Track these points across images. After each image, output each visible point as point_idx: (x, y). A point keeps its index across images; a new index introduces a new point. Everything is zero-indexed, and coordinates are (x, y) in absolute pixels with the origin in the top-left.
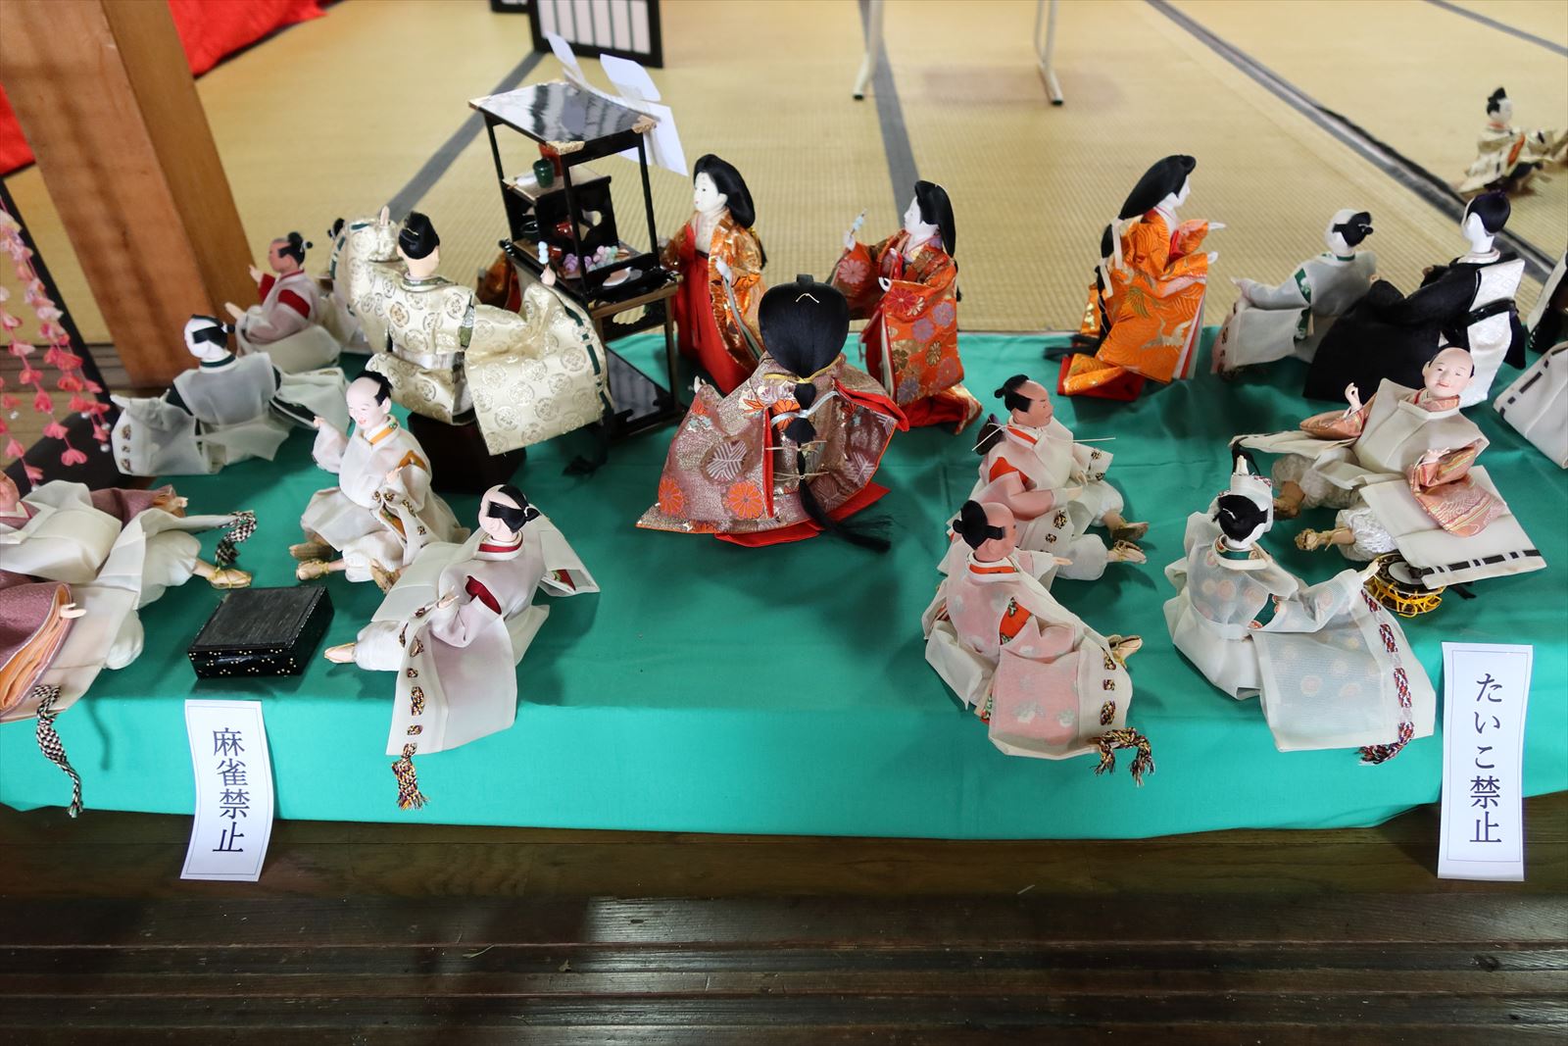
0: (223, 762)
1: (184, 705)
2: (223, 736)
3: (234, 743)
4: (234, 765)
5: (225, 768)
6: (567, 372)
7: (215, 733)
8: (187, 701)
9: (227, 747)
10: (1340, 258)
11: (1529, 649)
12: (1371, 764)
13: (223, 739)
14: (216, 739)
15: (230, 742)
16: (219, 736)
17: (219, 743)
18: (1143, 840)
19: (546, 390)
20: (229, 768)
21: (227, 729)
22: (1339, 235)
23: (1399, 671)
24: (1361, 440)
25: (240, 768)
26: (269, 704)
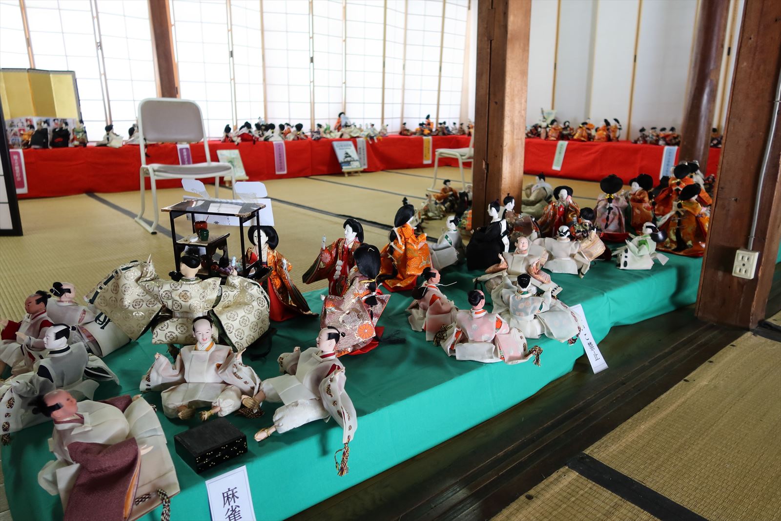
0: (229, 509)
1: (205, 485)
2: (227, 494)
3: (233, 496)
4: (234, 509)
5: (230, 513)
6: (260, 308)
7: (223, 494)
8: (206, 482)
9: (230, 500)
10: (454, 231)
11: (580, 305)
12: (573, 344)
13: (228, 496)
14: (224, 497)
15: (231, 496)
16: (225, 495)
17: (226, 498)
18: (533, 396)
19: (253, 318)
20: (231, 512)
21: (229, 489)
22: (453, 223)
23: (572, 312)
24: (510, 268)
25: (237, 510)
26: (250, 464)
